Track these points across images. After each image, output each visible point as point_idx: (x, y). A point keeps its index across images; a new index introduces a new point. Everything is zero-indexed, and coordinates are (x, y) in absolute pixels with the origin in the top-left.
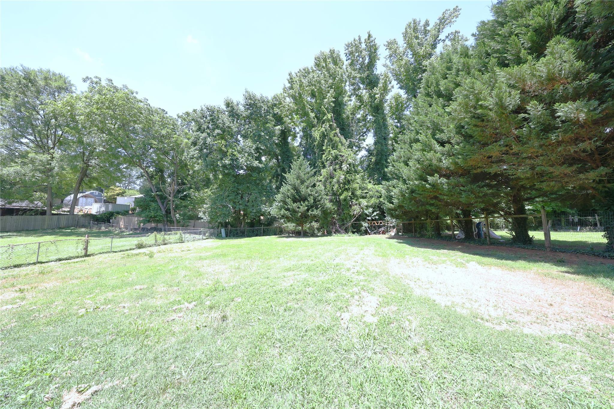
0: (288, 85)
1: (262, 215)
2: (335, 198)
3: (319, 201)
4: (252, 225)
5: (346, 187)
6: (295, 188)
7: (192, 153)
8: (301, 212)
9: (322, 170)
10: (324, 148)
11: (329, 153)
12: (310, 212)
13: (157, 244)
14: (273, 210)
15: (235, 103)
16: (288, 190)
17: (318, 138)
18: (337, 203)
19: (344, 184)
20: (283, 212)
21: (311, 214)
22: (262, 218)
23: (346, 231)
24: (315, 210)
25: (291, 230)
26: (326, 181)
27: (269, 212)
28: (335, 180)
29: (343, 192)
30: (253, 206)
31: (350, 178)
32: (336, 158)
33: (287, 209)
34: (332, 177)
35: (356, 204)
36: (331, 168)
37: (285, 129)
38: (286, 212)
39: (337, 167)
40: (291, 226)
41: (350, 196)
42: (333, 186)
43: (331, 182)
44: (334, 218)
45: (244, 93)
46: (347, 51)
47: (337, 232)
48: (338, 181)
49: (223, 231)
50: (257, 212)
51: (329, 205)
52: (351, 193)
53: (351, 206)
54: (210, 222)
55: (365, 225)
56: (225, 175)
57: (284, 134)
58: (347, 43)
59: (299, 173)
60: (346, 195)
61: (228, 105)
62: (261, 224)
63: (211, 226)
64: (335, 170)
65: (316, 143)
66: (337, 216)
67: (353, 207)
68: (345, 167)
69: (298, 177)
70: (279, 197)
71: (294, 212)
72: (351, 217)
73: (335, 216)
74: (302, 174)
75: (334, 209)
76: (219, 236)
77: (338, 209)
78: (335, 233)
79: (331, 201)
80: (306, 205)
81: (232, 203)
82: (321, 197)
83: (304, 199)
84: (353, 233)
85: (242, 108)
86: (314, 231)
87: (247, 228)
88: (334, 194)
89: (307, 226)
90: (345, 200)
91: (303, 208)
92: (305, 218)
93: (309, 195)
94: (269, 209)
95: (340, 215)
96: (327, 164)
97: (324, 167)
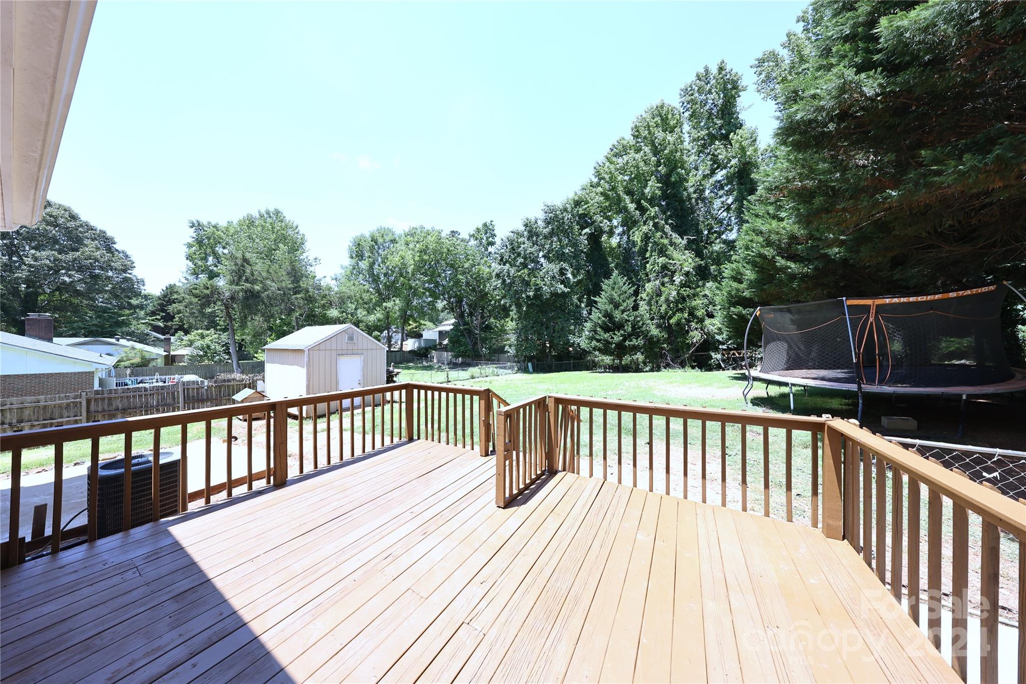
0: (595, 180)
1: (570, 346)
2: (663, 323)
3: (639, 328)
4: (559, 358)
5: (680, 306)
6: (608, 315)
7: (494, 284)
8: (615, 343)
9: (647, 285)
10: (648, 255)
11: (655, 261)
12: (627, 343)
13: (481, 376)
14: (582, 341)
15: (533, 220)
16: (599, 318)
17: (639, 243)
18: (668, 329)
19: (677, 302)
20: (594, 343)
21: (629, 345)
22: (571, 349)
23: (682, 365)
24: (634, 340)
25: (608, 364)
26: (650, 300)
27: (579, 344)
28: (663, 298)
29: (674, 314)
30: (560, 336)
31: (685, 294)
32: (664, 267)
33: (598, 341)
34: (659, 295)
35: (696, 329)
36: (657, 282)
37: (595, 231)
38: (598, 344)
39: (666, 279)
40: (607, 360)
41: (685, 319)
42: (661, 306)
43: (657, 302)
44: (663, 348)
45: (543, 208)
46: (683, 98)
47: (667, 366)
48: (667, 300)
49: (530, 365)
50: (565, 344)
51: (655, 332)
52: (687, 314)
53: (687, 332)
54: (516, 356)
55: (716, 356)
56: (528, 306)
57: (594, 239)
58: (683, 87)
59: (612, 295)
60: (680, 317)
61: (526, 225)
62: (571, 357)
63: (516, 359)
64: (663, 284)
65: (636, 249)
66: (668, 346)
67: (691, 333)
68: (678, 279)
69: (611, 301)
70: (588, 325)
71: (607, 343)
72: (689, 346)
73: (665, 345)
74: (616, 296)
75: (663, 336)
76: (525, 370)
77: (669, 337)
78: (665, 368)
79: (658, 326)
80: (621, 334)
81: (536, 335)
82: (642, 323)
83: (619, 326)
84: (693, 367)
85: (541, 223)
86: (639, 364)
87: (554, 362)
88: (662, 317)
89: (626, 360)
90: (678, 324)
91: (617, 338)
92: (621, 350)
93: (627, 320)
94: (577, 340)
95: (671, 345)
96: (652, 276)
97: (649, 281)
